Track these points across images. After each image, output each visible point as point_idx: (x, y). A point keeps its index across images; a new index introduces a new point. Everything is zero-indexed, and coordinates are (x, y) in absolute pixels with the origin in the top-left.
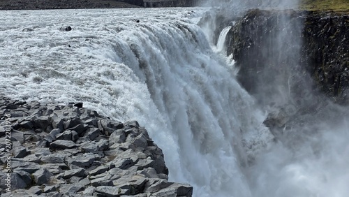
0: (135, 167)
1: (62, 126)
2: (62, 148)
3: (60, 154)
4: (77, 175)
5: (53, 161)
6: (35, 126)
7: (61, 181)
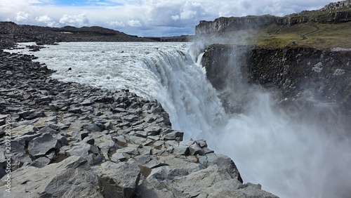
0: (155, 122)
1: (119, 101)
2: (119, 112)
3: (117, 115)
4: (126, 125)
5: (114, 118)
6: (105, 101)
7: (118, 128)
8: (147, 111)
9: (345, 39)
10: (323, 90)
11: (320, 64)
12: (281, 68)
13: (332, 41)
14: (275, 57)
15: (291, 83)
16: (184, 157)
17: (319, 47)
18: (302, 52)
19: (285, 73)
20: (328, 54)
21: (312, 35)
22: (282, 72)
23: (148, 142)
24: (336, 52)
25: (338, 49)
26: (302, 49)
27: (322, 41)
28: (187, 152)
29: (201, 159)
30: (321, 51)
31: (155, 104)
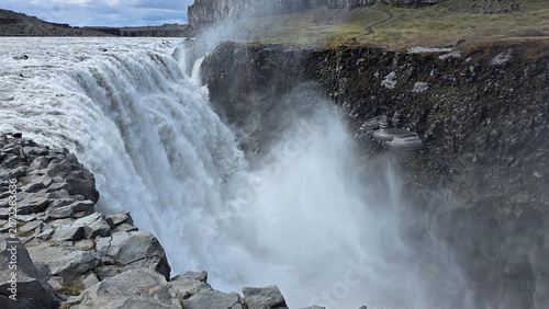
0: (45, 190)
8: (36, 171)
9: (428, 32)
10: (399, 117)
11: (392, 74)
12: (334, 83)
13: (410, 37)
14: (325, 64)
15: (352, 107)
16: (70, 243)
17: (392, 46)
18: (365, 54)
19: (341, 91)
20: (403, 57)
21: (381, 27)
22: (337, 89)
23: (7, 227)
24: (415, 55)
25: (417, 50)
26: (364, 49)
28: (80, 235)
29: (102, 242)
30: (394, 53)
31: (59, 156)
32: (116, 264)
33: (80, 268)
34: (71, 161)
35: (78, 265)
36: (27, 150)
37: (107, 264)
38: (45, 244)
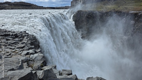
5: (5, 42)
8: (25, 40)
9: (136, 7)
10: (126, 31)
11: (124, 19)
13: (130, 8)
14: (105, 16)
16: (25, 55)
17: (124, 11)
20: (128, 14)
23: (13, 51)
24: (131, 13)
26: (117, 12)
27: (126, 8)
28: (28, 54)
29: (32, 56)
30: (125, 13)
31: (31, 37)
32: (34, 61)
33: (24, 61)
34: (34, 38)
35: (23, 60)
36: (24, 35)
37: (31, 61)
38: (19, 55)
